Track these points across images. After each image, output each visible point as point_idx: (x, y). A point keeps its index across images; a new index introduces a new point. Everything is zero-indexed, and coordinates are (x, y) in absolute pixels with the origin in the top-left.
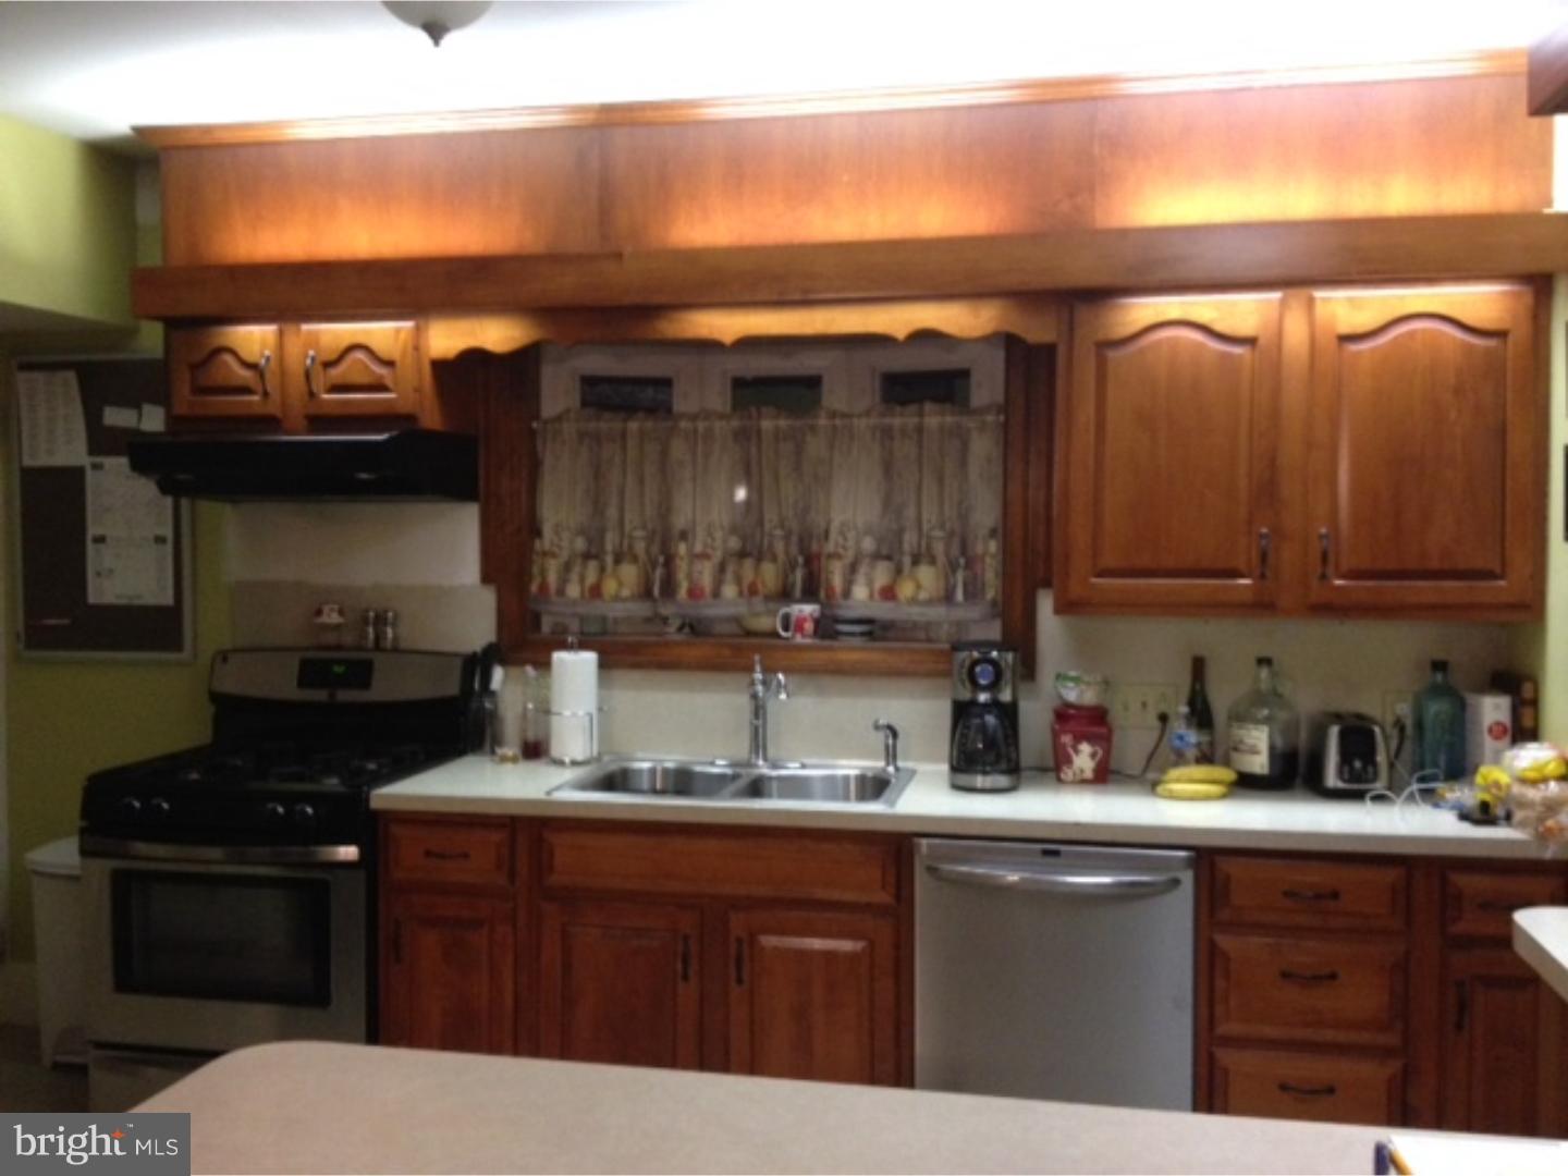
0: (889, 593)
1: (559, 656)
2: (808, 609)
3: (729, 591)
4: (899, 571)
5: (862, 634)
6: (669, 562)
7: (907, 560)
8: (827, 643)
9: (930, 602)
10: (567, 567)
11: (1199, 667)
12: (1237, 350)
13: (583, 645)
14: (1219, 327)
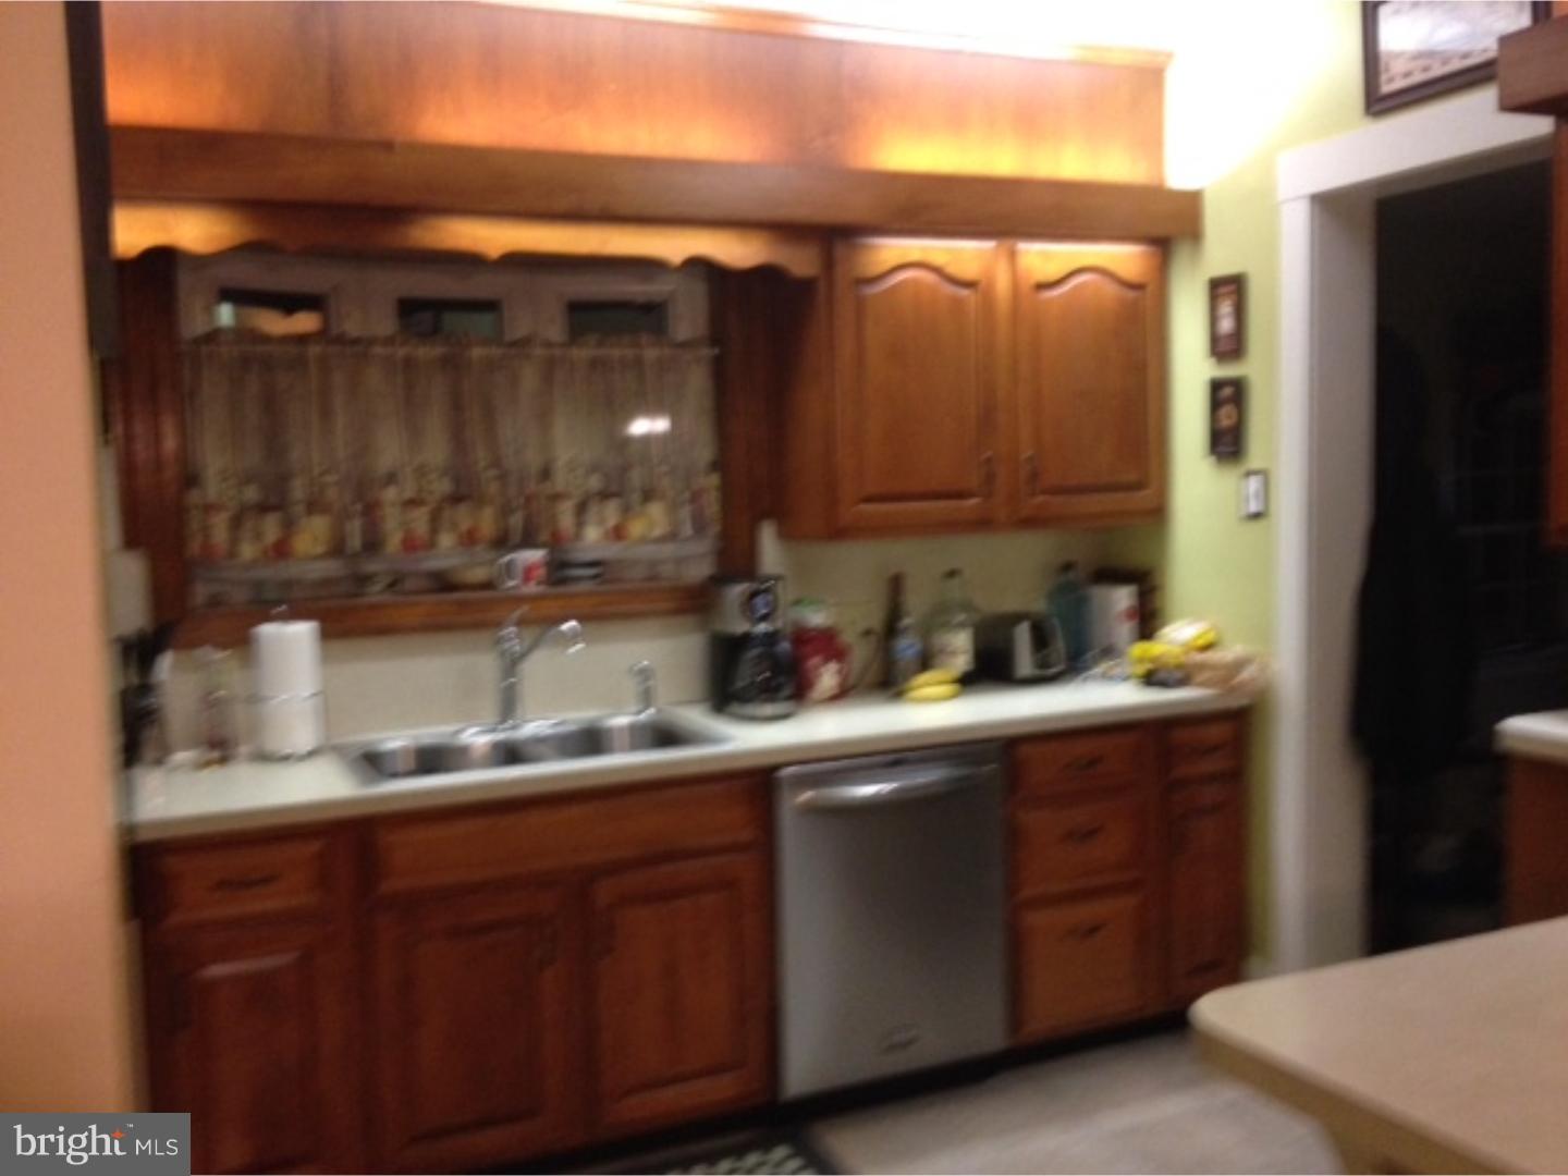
0: (618, 533)
1: (268, 630)
2: (534, 556)
3: (446, 540)
4: (626, 510)
5: (595, 577)
6: (371, 510)
7: (636, 497)
8: (561, 589)
9: (662, 539)
10: (236, 523)
11: (896, 585)
12: (965, 292)
13: (295, 614)
14: (953, 270)
